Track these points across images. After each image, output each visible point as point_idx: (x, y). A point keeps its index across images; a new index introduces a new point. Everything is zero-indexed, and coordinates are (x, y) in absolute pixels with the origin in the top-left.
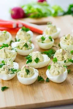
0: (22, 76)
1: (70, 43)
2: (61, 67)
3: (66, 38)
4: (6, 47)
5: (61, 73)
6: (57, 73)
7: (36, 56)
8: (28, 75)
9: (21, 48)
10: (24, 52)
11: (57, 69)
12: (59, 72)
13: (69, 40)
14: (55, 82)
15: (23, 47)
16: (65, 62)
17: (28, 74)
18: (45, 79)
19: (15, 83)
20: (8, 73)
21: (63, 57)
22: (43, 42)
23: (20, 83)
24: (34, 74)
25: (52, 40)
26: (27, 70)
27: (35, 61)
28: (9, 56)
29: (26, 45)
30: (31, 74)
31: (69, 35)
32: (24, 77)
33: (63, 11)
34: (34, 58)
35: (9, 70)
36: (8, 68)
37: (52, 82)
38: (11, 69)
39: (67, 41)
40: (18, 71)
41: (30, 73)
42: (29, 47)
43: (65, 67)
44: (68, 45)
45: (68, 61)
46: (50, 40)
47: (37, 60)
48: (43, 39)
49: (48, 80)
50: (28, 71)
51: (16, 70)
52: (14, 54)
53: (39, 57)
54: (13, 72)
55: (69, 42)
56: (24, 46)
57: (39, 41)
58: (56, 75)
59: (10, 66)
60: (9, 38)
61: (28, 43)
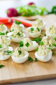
0: (15, 56)
1: (54, 32)
2: (47, 49)
3: (50, 29)
4: (3, 35)
5: (46, 53)
6: (44, 53)
8: (21, 56)
9: (14, 36)
10: (17, 39)
11: (44, 50)
12: (45, 53)
13: (53, 30)
14: (42, 61)
15: (16, 36)
16: (50, 46)
17: (20, 54)
18: (34, 59)
19: (10, 63)
20: (4, 54)
21: (48, 42)
22: (32, 32)
23: (14, 62)
24: (25, 55)
25: (39, 31)
28: (5, 41)
29: (19, 34)
30: (22, 55)
31: (53, 26)
32: (17, 57)
33: (48, 12)
34: (25, 43)
35: (5, 52)
36: (4, 50)
37: (40, 61)
38: (7, 51)
39: (51, 31)
40: (13, 53)
42: (21, 36)
43: (50, 49)
44: (52, 33)
45: (52, 45)
46: (38, 30)
47: (27, 45)
48: (32, 30)
50: (20, 52)
51: (10, 52)
52: (9, 40)
53: (29, 42)
54: (8, 54)
55: (53, 31)
56: (17, 34)
57: (29, 31)
58: (43, 55)
59: (5, 49)
60: (5, 29)
61: (20, 33)
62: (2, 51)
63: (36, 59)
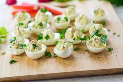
0: (29, 51)
1: (84, 23)
2: (67, 43)
3: (80, 18)
6: (62, 48)
7: (47, 33)
8: (35, 50)
9: (36, 27)
10: (38, 30)
14: (61, 57)
15: (38, 26)
16: (74, 39)
19: (24, 58)
20: (18, 48)
21: (73, 35)
22: (58, 22)
24: (41, 49)
25: (67, 20)
26: (34, 45)
27: (46, 38)
28: (22, 33)
29: (41, 24)
30: (37, 49)
31: (83, 15)
32: (31, 51)
34: (45, 35)
35: (19, 45)
36: (18, 44)
38: (21, 44)
39: (81, 21)
40: (27, 46)
41: (37, 47)
42: (44, 26)
44: (82, 24)
45: (77, 38)
46: (65, 20)
47: (47, 37)
48: (59, 19)
49: (55, 56)
51: (25, 45)
53: (49, 35)
54: (22, 47)
55: (83, 21)
57: (55, 21)
58: (61, 50)
59: (20, 41)
60: (27, 18)
61: (43, 23)
62: (15, 44)
63: (55, 54)
